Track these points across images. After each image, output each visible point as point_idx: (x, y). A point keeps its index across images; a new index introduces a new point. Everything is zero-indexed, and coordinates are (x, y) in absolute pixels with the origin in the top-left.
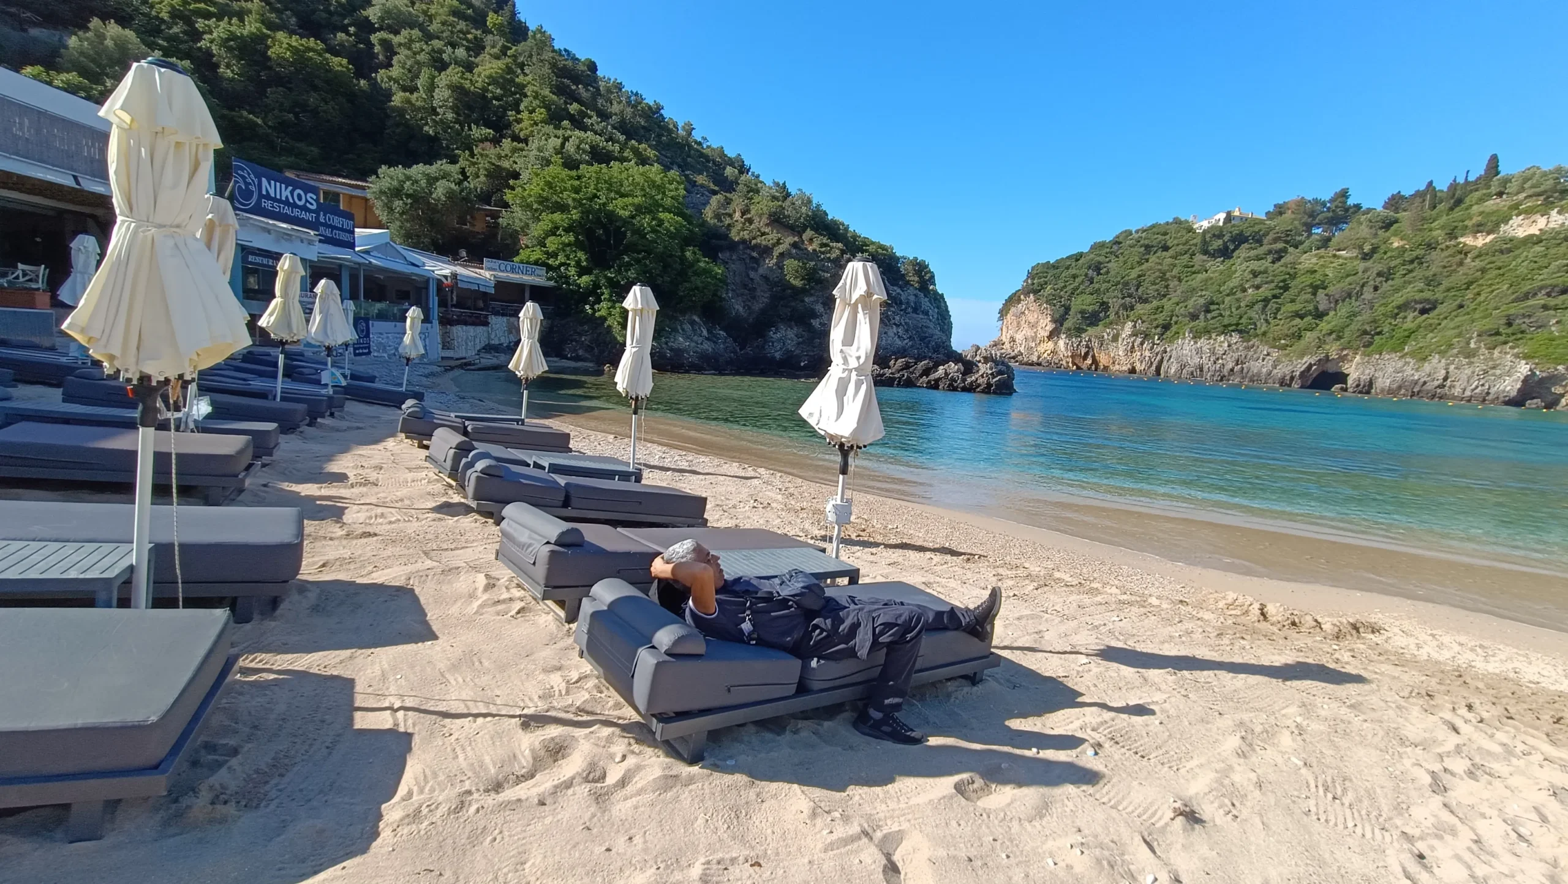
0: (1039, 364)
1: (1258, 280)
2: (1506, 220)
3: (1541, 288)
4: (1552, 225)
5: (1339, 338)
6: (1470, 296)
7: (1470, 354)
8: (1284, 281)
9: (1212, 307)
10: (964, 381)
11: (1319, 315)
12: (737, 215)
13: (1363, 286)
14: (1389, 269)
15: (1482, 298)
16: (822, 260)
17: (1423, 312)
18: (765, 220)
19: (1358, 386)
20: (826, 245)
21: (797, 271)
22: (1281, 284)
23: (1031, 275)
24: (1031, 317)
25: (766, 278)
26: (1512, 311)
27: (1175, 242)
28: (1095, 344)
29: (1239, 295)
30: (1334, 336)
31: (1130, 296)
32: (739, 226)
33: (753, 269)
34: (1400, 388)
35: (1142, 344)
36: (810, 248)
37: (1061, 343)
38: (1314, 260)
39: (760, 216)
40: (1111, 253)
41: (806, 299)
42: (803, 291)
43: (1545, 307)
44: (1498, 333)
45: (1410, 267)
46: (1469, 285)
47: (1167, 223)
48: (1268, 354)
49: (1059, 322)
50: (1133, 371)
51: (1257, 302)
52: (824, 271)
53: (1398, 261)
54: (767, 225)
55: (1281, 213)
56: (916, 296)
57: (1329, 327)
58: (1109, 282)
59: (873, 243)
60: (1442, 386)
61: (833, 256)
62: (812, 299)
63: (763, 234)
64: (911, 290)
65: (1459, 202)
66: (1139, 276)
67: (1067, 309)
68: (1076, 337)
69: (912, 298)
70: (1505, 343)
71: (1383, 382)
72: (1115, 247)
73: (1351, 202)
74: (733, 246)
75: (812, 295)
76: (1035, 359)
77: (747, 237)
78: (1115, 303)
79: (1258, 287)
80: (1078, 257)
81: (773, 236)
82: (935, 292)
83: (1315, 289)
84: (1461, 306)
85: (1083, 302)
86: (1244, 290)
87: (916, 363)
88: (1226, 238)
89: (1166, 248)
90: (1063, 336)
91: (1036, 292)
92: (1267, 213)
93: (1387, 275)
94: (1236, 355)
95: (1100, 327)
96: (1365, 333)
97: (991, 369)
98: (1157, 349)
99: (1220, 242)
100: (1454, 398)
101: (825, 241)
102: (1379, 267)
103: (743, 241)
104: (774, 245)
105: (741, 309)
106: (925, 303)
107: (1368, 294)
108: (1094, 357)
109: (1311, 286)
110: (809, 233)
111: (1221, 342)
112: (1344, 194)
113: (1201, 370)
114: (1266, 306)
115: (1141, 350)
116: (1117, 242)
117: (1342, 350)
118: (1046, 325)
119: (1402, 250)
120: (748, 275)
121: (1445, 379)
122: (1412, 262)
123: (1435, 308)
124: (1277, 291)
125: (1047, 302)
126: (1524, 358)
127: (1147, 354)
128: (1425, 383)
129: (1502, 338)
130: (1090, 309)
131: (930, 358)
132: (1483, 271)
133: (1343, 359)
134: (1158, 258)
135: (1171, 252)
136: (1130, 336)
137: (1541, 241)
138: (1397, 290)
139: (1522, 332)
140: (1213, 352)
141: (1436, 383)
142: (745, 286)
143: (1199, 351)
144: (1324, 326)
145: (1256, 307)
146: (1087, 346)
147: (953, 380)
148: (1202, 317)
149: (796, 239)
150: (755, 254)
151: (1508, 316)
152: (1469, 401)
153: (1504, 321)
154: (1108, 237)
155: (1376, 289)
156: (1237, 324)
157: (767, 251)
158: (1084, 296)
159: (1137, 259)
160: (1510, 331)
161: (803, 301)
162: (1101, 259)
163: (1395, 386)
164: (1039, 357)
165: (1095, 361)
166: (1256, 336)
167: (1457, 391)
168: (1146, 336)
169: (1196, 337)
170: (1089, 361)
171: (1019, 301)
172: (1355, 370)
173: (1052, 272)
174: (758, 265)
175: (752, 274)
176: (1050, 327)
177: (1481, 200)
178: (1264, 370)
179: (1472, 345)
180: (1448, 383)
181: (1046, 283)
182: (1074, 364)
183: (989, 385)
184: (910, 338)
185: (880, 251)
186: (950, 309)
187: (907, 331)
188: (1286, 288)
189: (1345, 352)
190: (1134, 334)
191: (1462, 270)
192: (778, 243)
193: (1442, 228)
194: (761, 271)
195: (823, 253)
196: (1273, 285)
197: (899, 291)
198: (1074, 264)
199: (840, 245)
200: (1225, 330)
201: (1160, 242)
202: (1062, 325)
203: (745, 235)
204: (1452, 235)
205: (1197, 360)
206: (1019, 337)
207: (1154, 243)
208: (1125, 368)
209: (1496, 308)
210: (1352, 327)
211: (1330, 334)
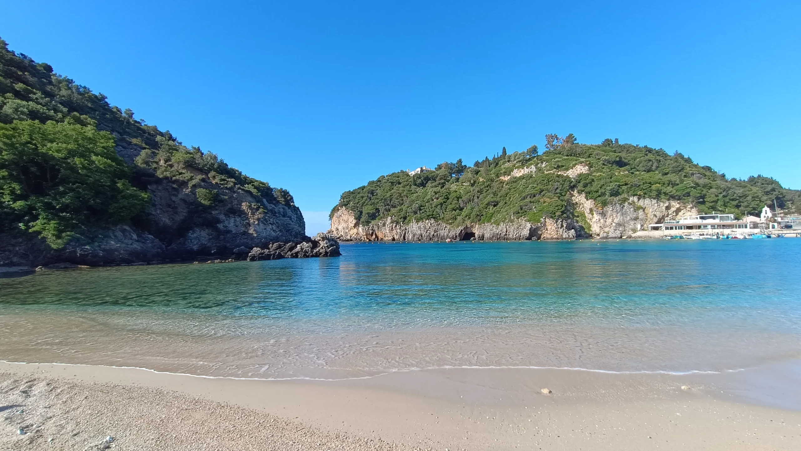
0: (351, 240)
1: (437, 196)
2: (512, 171)
3: (528, 195)
4: (525, 172)
5: (469, 218)
6: (508, 199)
7: (512, 221)
8: (446, 195)
9: (422, 208)
10: (312, 252)
11: (461, 209)
12: (162, 163)
13: (474, 197)
14: (481, 189)
15: (511, 199)
16: (222, 188)
17: (495, 206)
18: (181, 165)
19: (479, 237)
20: (224, 180)
21: (205, 196)
22: (446, 197)
23: (343, 197)
24: (345, 218)
25: (184, 200)
26: (521, 204)
27: (403, 180)
28: (376, 229)
29: (431, 202)
30: (467, 217)
31: (388, 205)
32: (163, 169)
33: (174, 195)
34: (493, 237)
35: (396, 226)
36: (214, 182)
37: (360, 229)
38: (455, 187)
39: (178, 163)
40: (377, 186)
41: (213, 212)
42: (210, 207)
43: (531, 202)
44: (519, 213)
45: (487, 189)
46: (507, 194)
47: (398, 173)
48: (446, 227)
49: (358, 218)
50: (394, 239)
51: (438, 205)
52: (224, 195)
53: (483, 186)
54: (183, 168)
55: (440, 168)
56: (284, 209)
57: (465, 214)
58: (378, 199)
59: (257, 181)
60: (506, 235)
61: (229, 186)
62: (217, 212)
63: (181, 174)
64: (280, 206)
65: (497, 164)
66: (391, 196)
67: (361, 212)
68: (367, 225)
69: (281, 210)
70: (522, 216)
71: (487, 235)
72: (379, 183)
73: (463, 164)
74: (159, 181)
75: (217, 210)
76: (349, 238)
77: (168, 175)
78: (382, 209)
79: (438, 199)
80: (363, 188)
81: (187, 175)
82: (294, 206)
83: (458, 198)
84: (506, 203)
85: (368, 209)
86: (433, 200)
87: (285, 245)
88: (422, 179)
89: (400, 183)
90: (361, 226)
91: (346, 205)
92: (436, 168)
93: (480, 192)
94: (434, 228)
95: (377, 220)
96: (478, 215)
97: (326, 243)
98: (403, 228)
99: (420, 180)
100: (511, 239)
101: (223, 177)
102: (477, 189)
103: (166, 178)
104: (189, 180)
105: (167, 221)
106: (289, 212)
107: (476, 200)
108: (376, 234)
109: (456, 197)
110: (212, 173)
111: (428, 223)
112: (460, 161)
113: (422, 236)
114: (442, 206)
115: (396, 229)
116: (379, 181)
117: (471, 223)
118: (352, 221)
119: (484, 182)
120: (171, 199)
121: (506, 232)
122: (487, 186)
123: (498, 204)
124: (445, 200)
125: (351, 210)
126: (528, 221)
127: (399, 231)
128: (501, 234)
129: (520, 214)
130: (371, 212)
131: (293, 241)
132: (510, 189)
133: (472, 227)
134: (397, 187)
135: (402, 185)
136: (390, 223)
137: (524, 178)
138: (485, 198)
139: (526, 212)
140: (425, 227)
141: (504, 234)
142: (169, 206)
143: (420, 228)
144: (464, 213)
145: (438, 207)
146: (372, 230)
147: (306, 252)
148: (418, 212)
149: (204, 176)
150: (175, 186)
151: (521, 206)
152: (515, 240)
153: (519, 208)
154: (375, 179)
155: (478, 197)
156: (432, 215)
157: (184, 184)
158: (368, 206)
159: (388, 188)
160: (522, 211)
161: (211, 213)
162: (373, 188)
163: (491, 236)
164: (351, 237)
165: (377, 237)
166: (440, 219)
167: (511, 236)
168: (397, 223)
169: (418, 221)
170: (374, 237)
171: (338, 210)
172: (477, 231)
173: (352, 195)
174: (178, 193)
175: (174, 198)
176: (354, 222)
177: (504, 163)
178: (445, 234)
179: (512, 218)
180: (508, 233)
181: (350, 201)
182: (367, 238)
183: (326, 253)
184: (280, 231)
185: (261, 185)
186: (303, 215)
187: (278, 227)
188: (448, 199)
189: (472, 224)
190: (392, 222)
191: (503, 189)
192: (191, 179)
193: (494, 174)
194: (180, 196)
195: (222, 184)
196: (443, 197)
197: (273, 206)
198: (361, 191)
199: (233, 180)
200: (428, 218)
201: (397, 181)
202: (359, 220)
203: (168, 174)
204: (498, 176)
205: (419, 232)
206: (340, 228)
207: (395, 181)
208: (390, 238)
209: (516, 203)
210: (473, 213)
211: (466, 217)
